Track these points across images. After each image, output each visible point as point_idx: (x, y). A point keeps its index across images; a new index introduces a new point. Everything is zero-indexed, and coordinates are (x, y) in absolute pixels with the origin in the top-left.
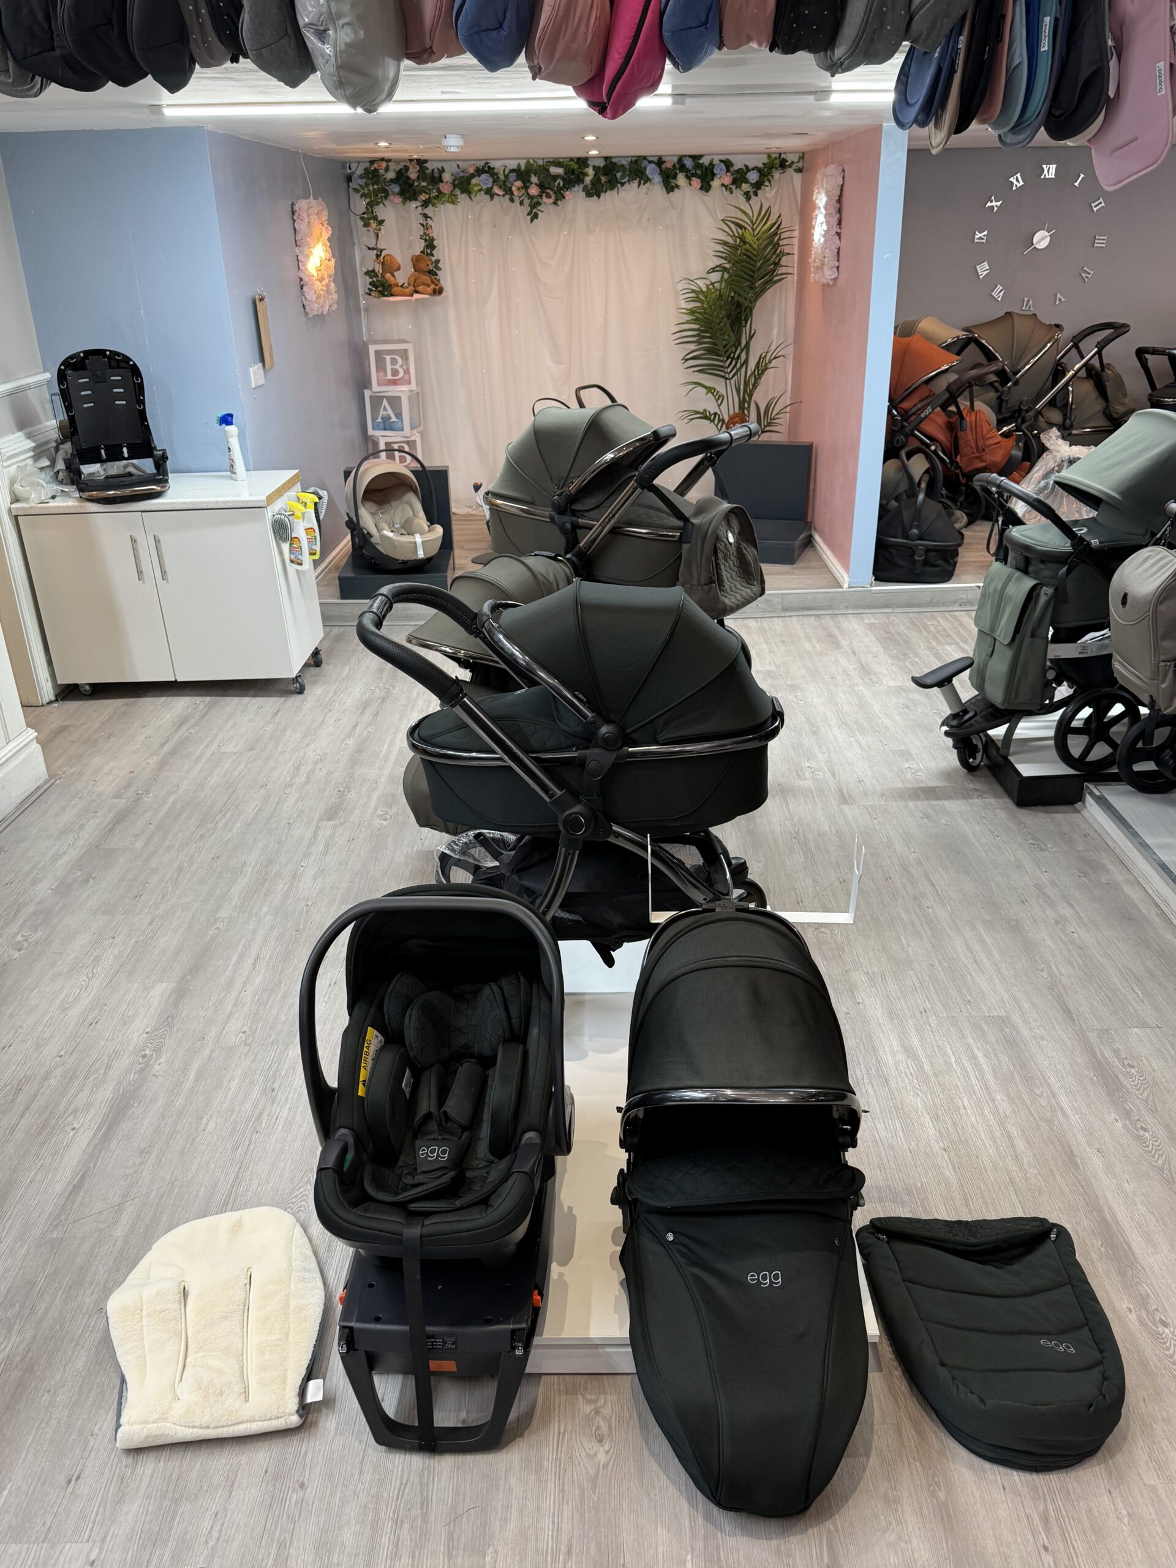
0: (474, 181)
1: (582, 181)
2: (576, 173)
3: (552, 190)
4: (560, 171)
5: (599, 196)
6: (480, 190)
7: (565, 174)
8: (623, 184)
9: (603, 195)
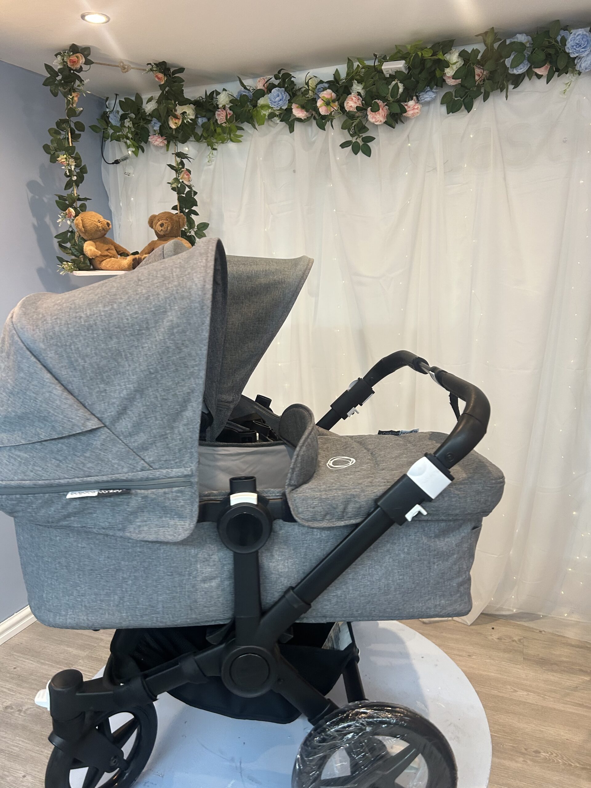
0: (261, 101)
1: (441, 82)
2: (428, 65)
3: (384, 99)
4: (400, 65)
5: (469, 108)
6: (272, 116)
7: (409, 69)
8: (517, 81)
9: (478, 104)
